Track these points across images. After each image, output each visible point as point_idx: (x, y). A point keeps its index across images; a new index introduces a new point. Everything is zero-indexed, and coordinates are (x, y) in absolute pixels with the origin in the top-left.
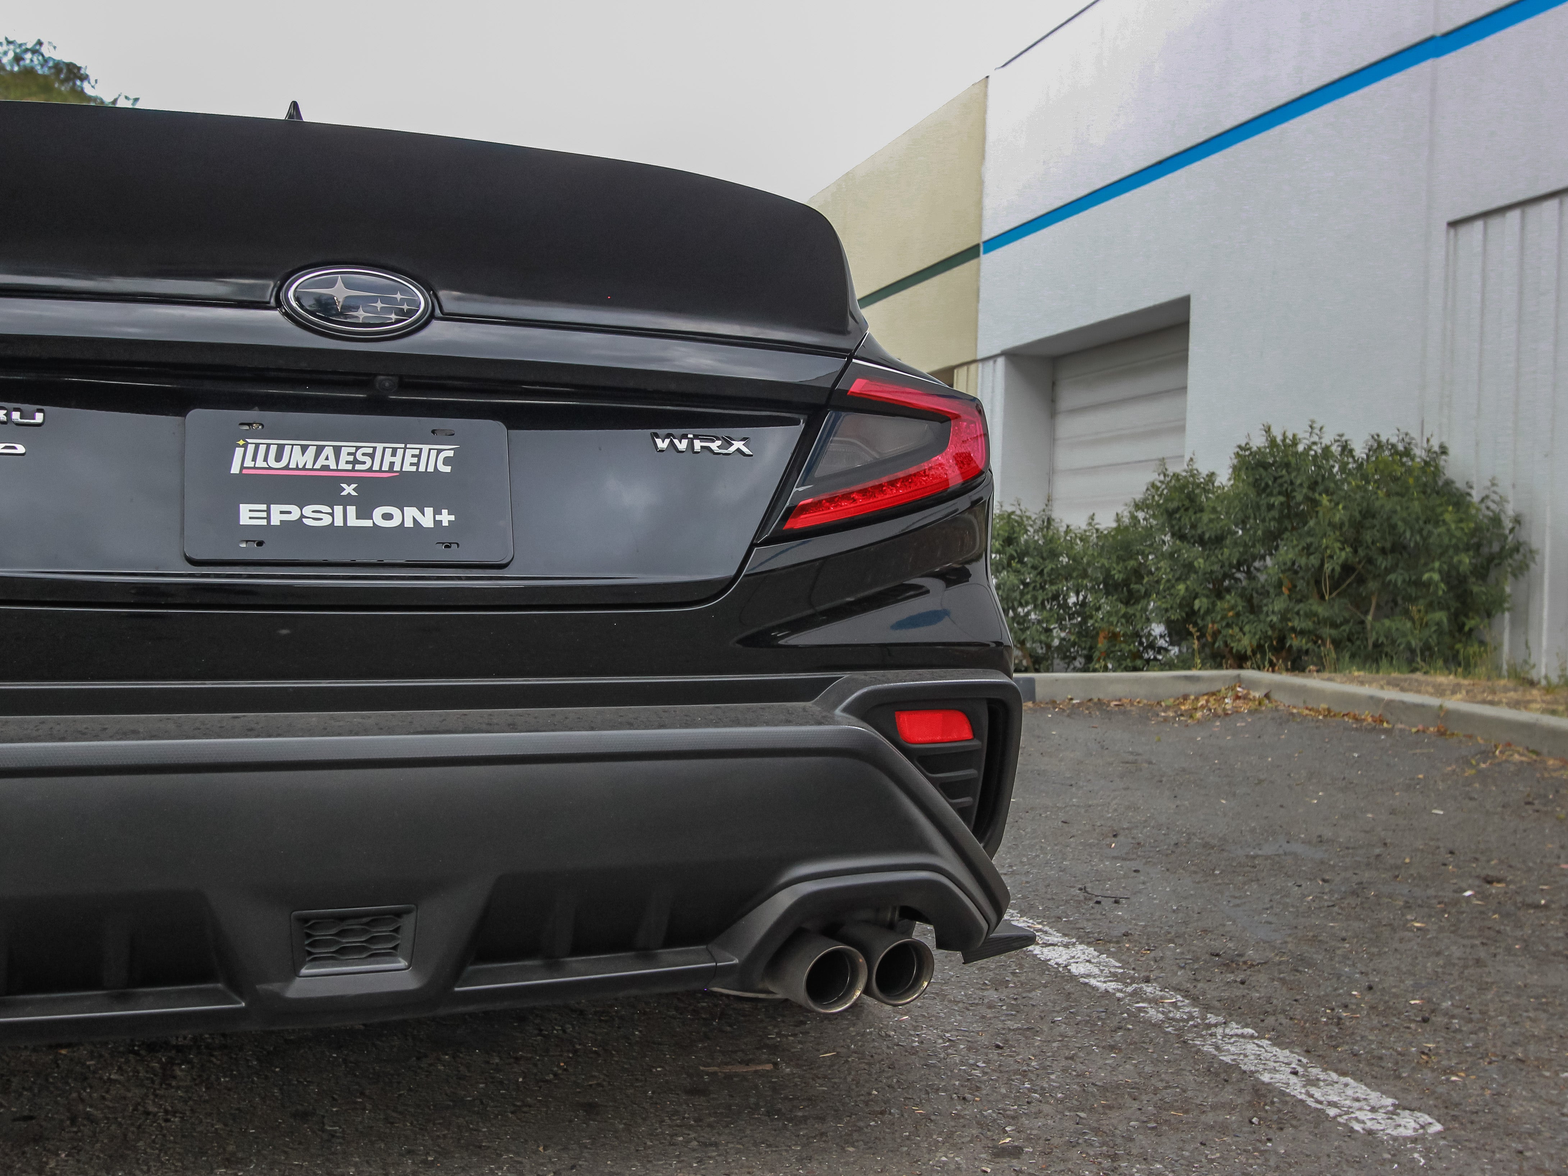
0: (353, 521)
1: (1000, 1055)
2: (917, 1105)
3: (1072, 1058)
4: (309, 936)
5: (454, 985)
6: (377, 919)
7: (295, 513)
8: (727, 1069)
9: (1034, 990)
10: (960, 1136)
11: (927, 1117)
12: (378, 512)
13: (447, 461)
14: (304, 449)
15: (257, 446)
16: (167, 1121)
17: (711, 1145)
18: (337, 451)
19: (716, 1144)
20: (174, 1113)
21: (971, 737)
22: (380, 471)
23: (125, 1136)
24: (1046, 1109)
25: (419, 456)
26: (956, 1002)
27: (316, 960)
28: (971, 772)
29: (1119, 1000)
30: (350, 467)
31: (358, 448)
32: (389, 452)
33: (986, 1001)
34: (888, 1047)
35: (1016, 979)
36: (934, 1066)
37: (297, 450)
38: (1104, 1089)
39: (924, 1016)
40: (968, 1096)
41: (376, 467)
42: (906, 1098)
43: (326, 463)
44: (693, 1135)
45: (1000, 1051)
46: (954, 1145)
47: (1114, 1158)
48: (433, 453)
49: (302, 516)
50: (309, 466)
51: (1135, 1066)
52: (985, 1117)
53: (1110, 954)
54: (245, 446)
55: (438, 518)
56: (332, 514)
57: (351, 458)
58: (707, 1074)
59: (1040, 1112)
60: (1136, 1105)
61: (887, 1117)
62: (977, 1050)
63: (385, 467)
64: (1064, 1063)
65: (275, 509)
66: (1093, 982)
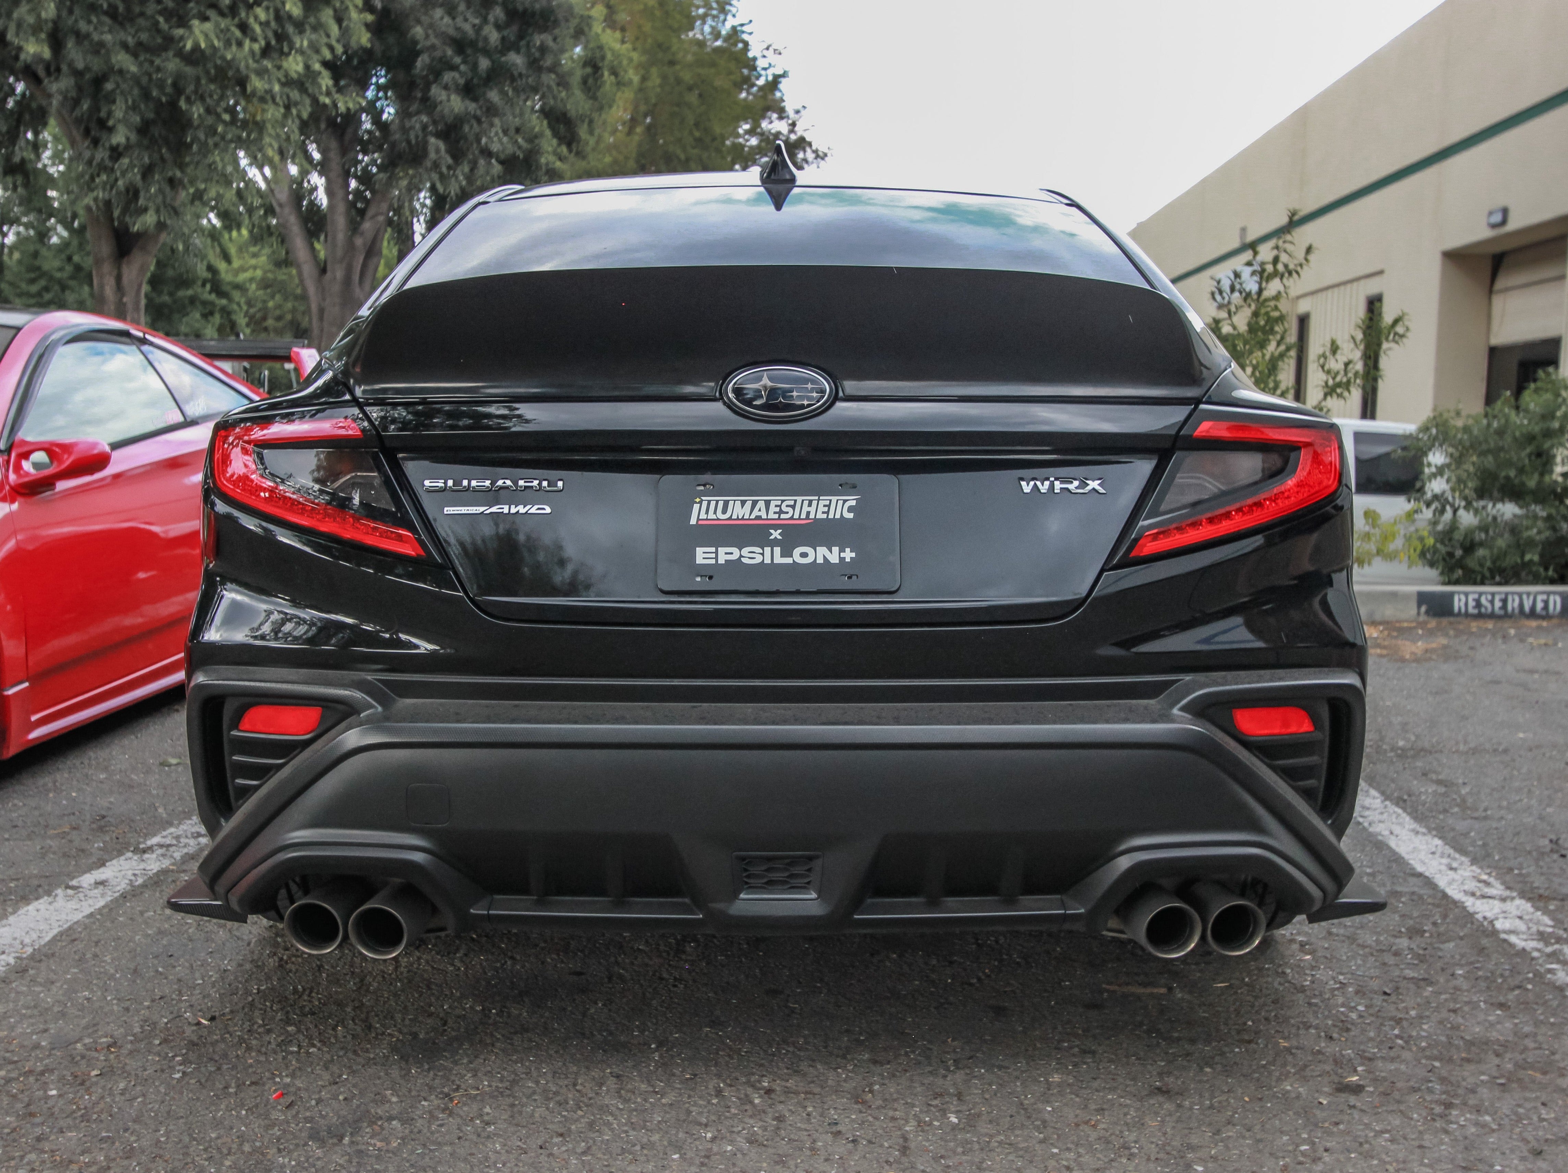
0: (778, 560)
1: (1384, 1000)
2: (1284, 1038)
3: (1454, 1011)
4: (746, 870)
5: (853, 914)
6: (794, 861)
7: (735, 553)
8: (1125, 989)
9: (1448, 941)
10: (1313, 1070)
11: (1288, 1050)
12: (797, 551)
13: (850, 509)
14: (743, 503)
15: (709, 502)
16: (675, 986)
17: (1089, 1052)
18: (767, 504)
19: (1093, 1053)
20: (680, 980)
21: (1312, 729)
22: (799, 519)
23: (644, 994)
24: (1406, 1055)
25: (829, 506)
26: (1364, 947)
27: (751, 888)
28: (1314, 759)
29: (1533, 959)
30: (776, 516)
31: (783, 501)
32: (806, 503)
33: (1394, 948)
34: (1280, 984)
35: (1434, 929)
36: (1316, 1005)
37: (738, 504)
38: (1471, 1044)
39: (1326, 958)
40: (1335, 1035)
41: (796, 516)
42: (1277, 1031)
43: (759, 514)
44: (1078, 1043)
45: (1386, 997)
46: (1304, 1077)
47: (1449, 1106)
48: (840, 503)
49: (741, 556)
50: (746, 517)
51: (1516, 1024)
52: (1343, 1056)
53: (1546, 912)
54: (701, 503)
55: (842, 555)
56: (763, 554)
57: (778, 509)
58: (1107, 991)
59: (1398, 1057)
60: (1497, 1061)
61: (1253, 1046)
62: (1364, 994)
63: (803, 516)
64: (1444, 1014)
65: (722, 550)
66: (1513, 939)
